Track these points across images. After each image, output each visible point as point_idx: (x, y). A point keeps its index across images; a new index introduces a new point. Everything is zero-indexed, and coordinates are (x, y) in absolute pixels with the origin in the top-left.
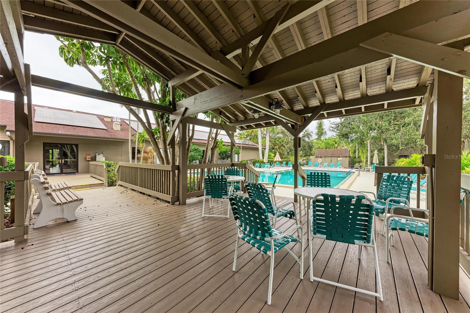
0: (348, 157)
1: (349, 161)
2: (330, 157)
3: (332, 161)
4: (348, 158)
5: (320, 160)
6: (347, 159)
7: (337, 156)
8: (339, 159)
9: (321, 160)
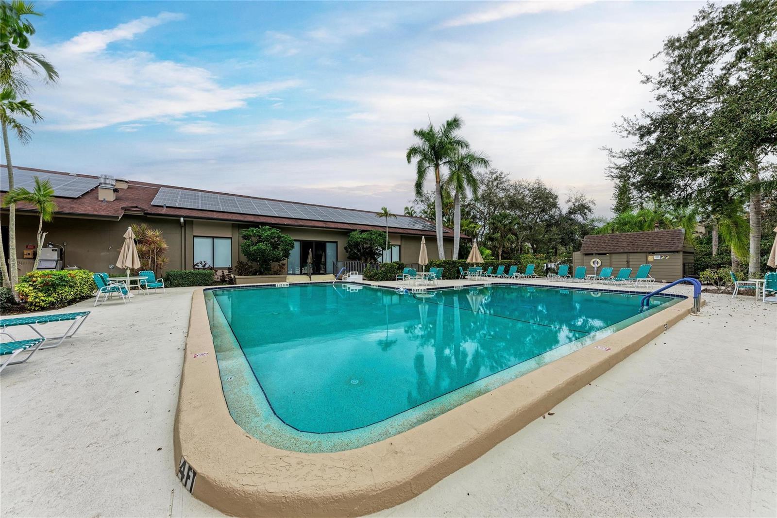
0: (682, 253)
1: (684, 264)
2: (626, 255)
3: (631, 263)
4: (680, 256)
5: (595, 262)
6: (679, 259)
7: (644, 250)
8: (651, 258)
9: (600, 263)
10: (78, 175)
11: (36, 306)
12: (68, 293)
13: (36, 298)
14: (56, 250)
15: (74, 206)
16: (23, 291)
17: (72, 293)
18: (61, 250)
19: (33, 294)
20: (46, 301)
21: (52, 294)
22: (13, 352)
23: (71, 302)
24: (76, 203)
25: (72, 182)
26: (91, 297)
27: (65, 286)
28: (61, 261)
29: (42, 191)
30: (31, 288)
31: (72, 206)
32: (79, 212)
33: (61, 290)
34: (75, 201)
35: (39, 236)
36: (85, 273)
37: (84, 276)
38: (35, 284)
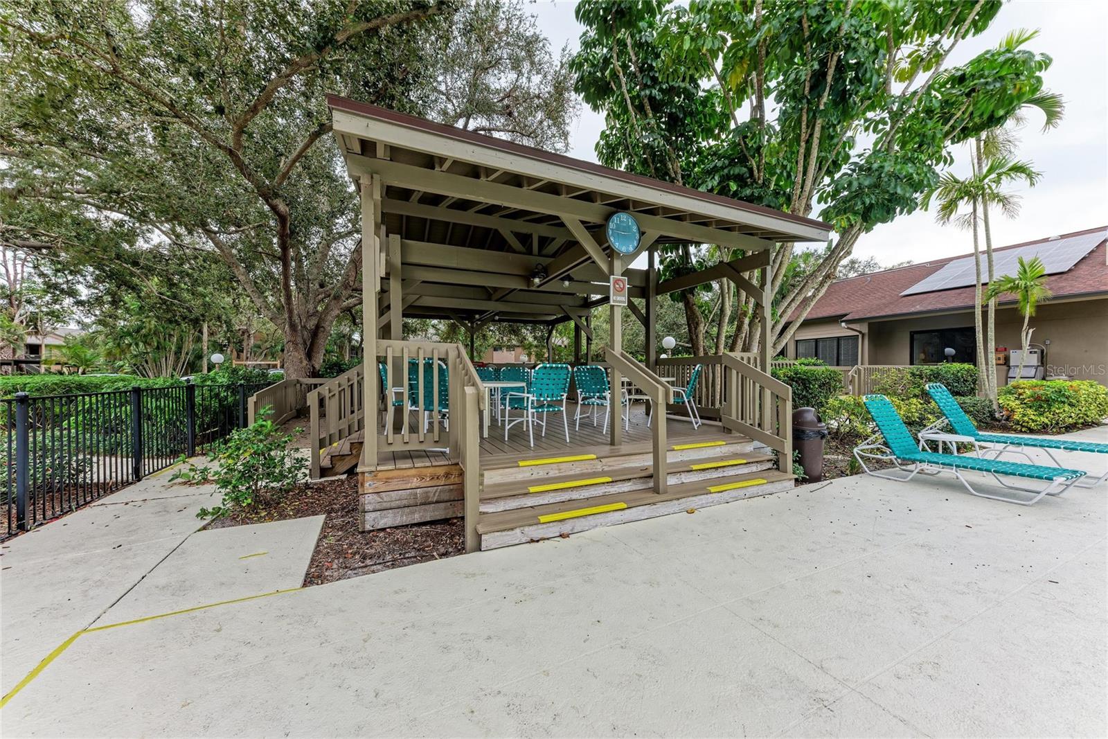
10: (1063, 237)
11: (1022, 426)
12: (1066, 413)
13: (1024, 415)
14: (1035, 352)
15: (1064, 284)
16: (1008, 405)
17: (1073, 415)
18: (1042, 352)
19: (1020, 410)
20: (1036, 421)
21: (1044, 412)
22: (1054, 478)
23: (1070, 428)
24: (1066, 279)
25: (1056, 250)
26: (1099, 424)
27: (1064, 402)
28: (1042, 368)
29: (1029, 274)
30: (1018, 402)
31: (1061, 285)
32: (1076, 291)
33: (1059, 408)
34: (1065, 276)
35: (1024, 334)
36: (1092, 386)
37: (1092, 390)
38: (1021, 397)
